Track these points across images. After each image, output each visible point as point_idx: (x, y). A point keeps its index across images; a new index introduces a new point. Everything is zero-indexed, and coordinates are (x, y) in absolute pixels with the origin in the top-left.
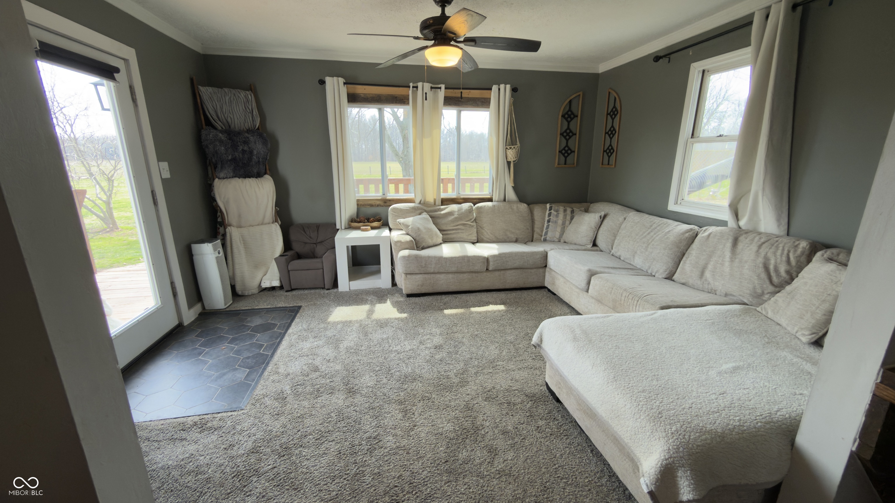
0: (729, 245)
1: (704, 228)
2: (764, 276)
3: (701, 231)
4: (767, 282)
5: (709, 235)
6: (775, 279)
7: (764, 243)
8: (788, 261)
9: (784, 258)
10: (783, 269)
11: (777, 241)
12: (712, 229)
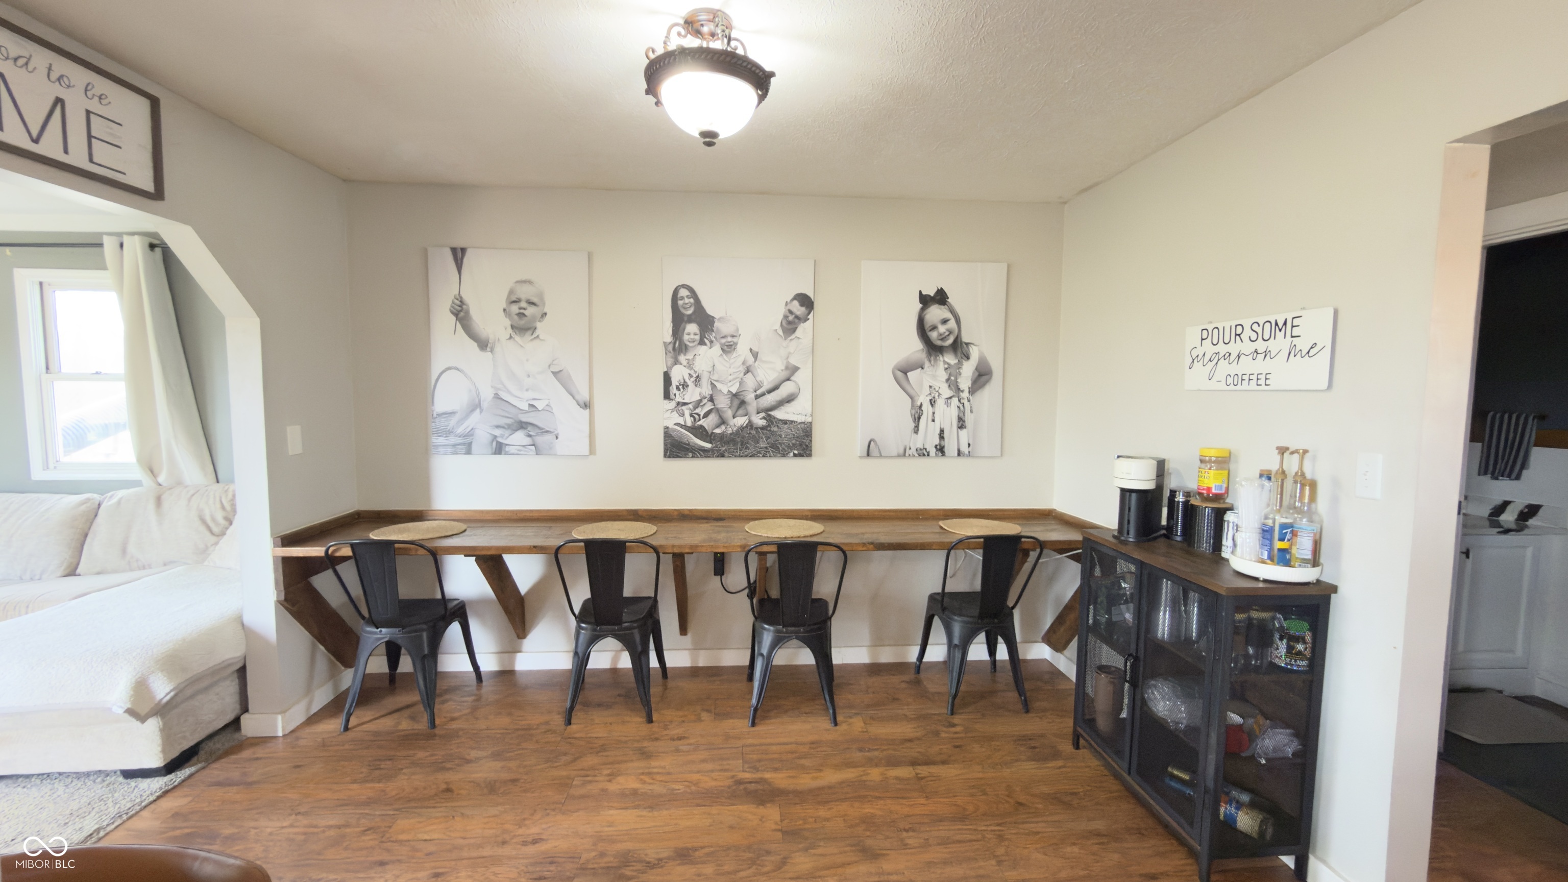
0: (151, 506)
1: (109, 494)
2: (203, 529)
3: (106, 498)
4: (208, 533)
5: (119, 502)
6: (216, 530)
7: (193, 495)
8: (223, 508)
9: (218, 505)
10: (219, 516)
11: (207, 490)
12: (121, 493)
